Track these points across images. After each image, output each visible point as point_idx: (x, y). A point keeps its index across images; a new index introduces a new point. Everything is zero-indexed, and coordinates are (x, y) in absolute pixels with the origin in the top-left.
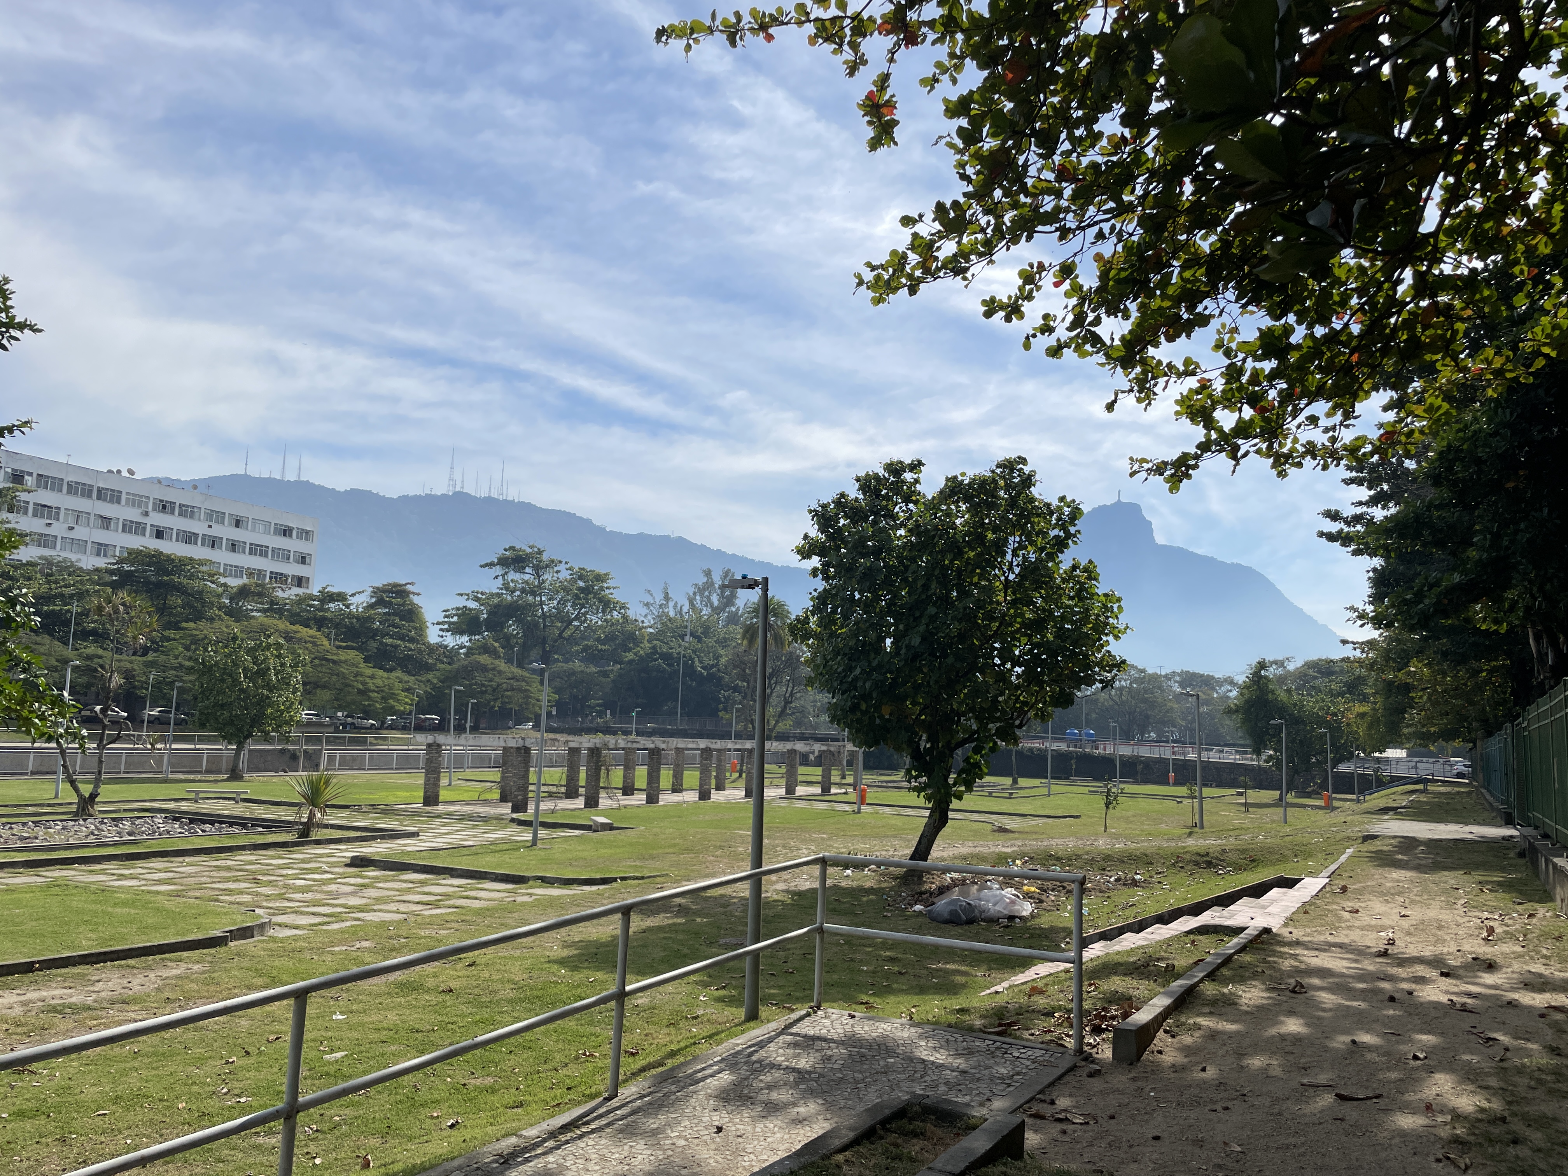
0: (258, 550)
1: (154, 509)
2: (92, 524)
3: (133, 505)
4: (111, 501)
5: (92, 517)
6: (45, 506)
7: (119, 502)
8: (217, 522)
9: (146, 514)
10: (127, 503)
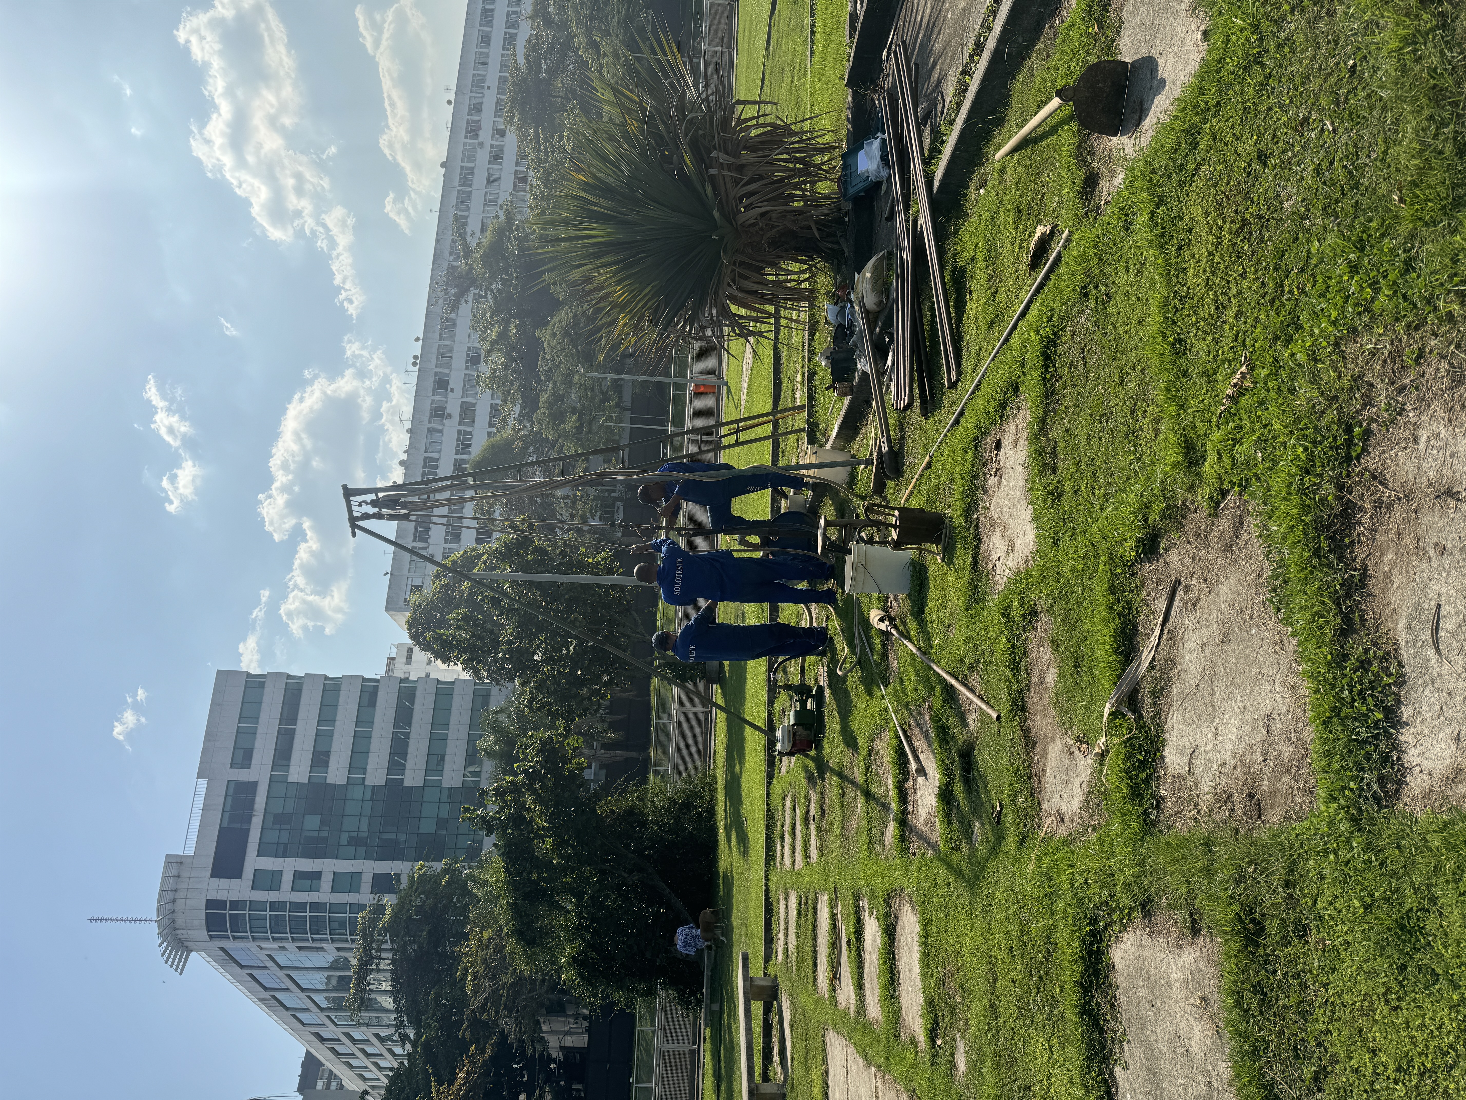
0: (509, 42)
1: (476, 138)
2: (496, 191)
3: (474, 156)
4: (473, 174)
5: (489, 191)
7: (472, 169)
8: (484, 82)
9: (481, 144)
10: (473, 161)
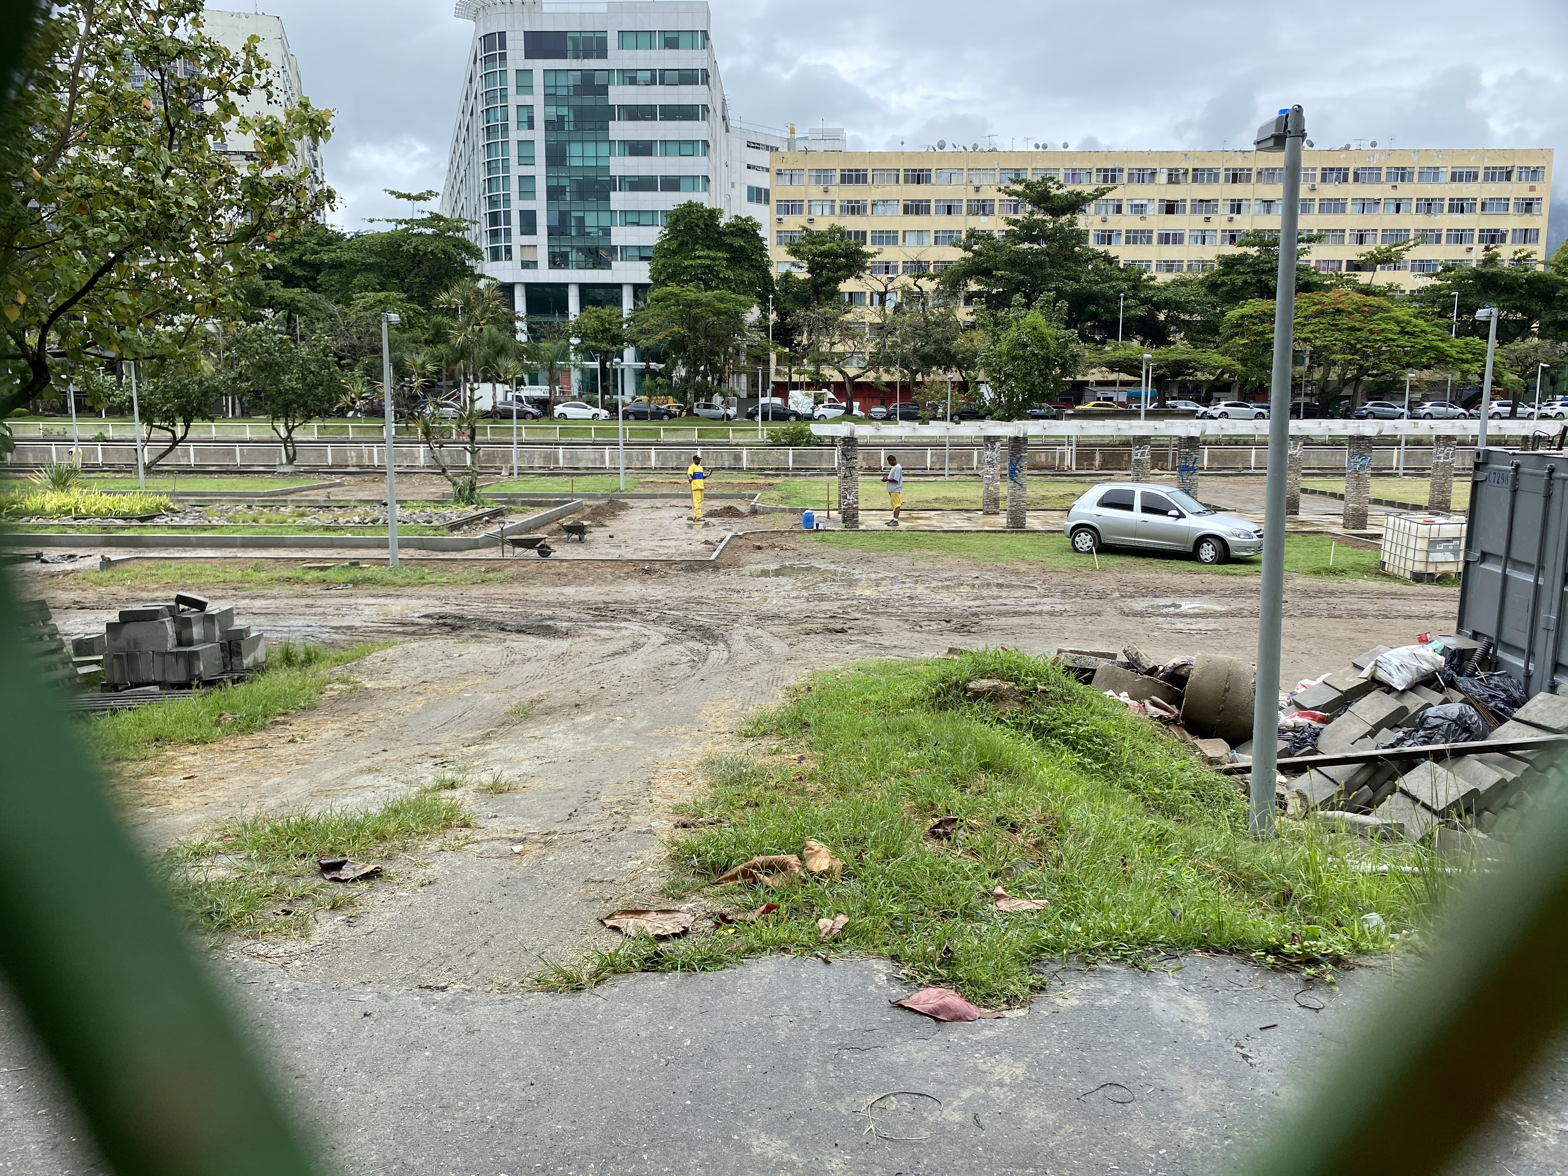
0: (1459, 206)
1: (1324, 179)
5: (1253, 203)
6: (1201, 201)
8: (1403, 180)
